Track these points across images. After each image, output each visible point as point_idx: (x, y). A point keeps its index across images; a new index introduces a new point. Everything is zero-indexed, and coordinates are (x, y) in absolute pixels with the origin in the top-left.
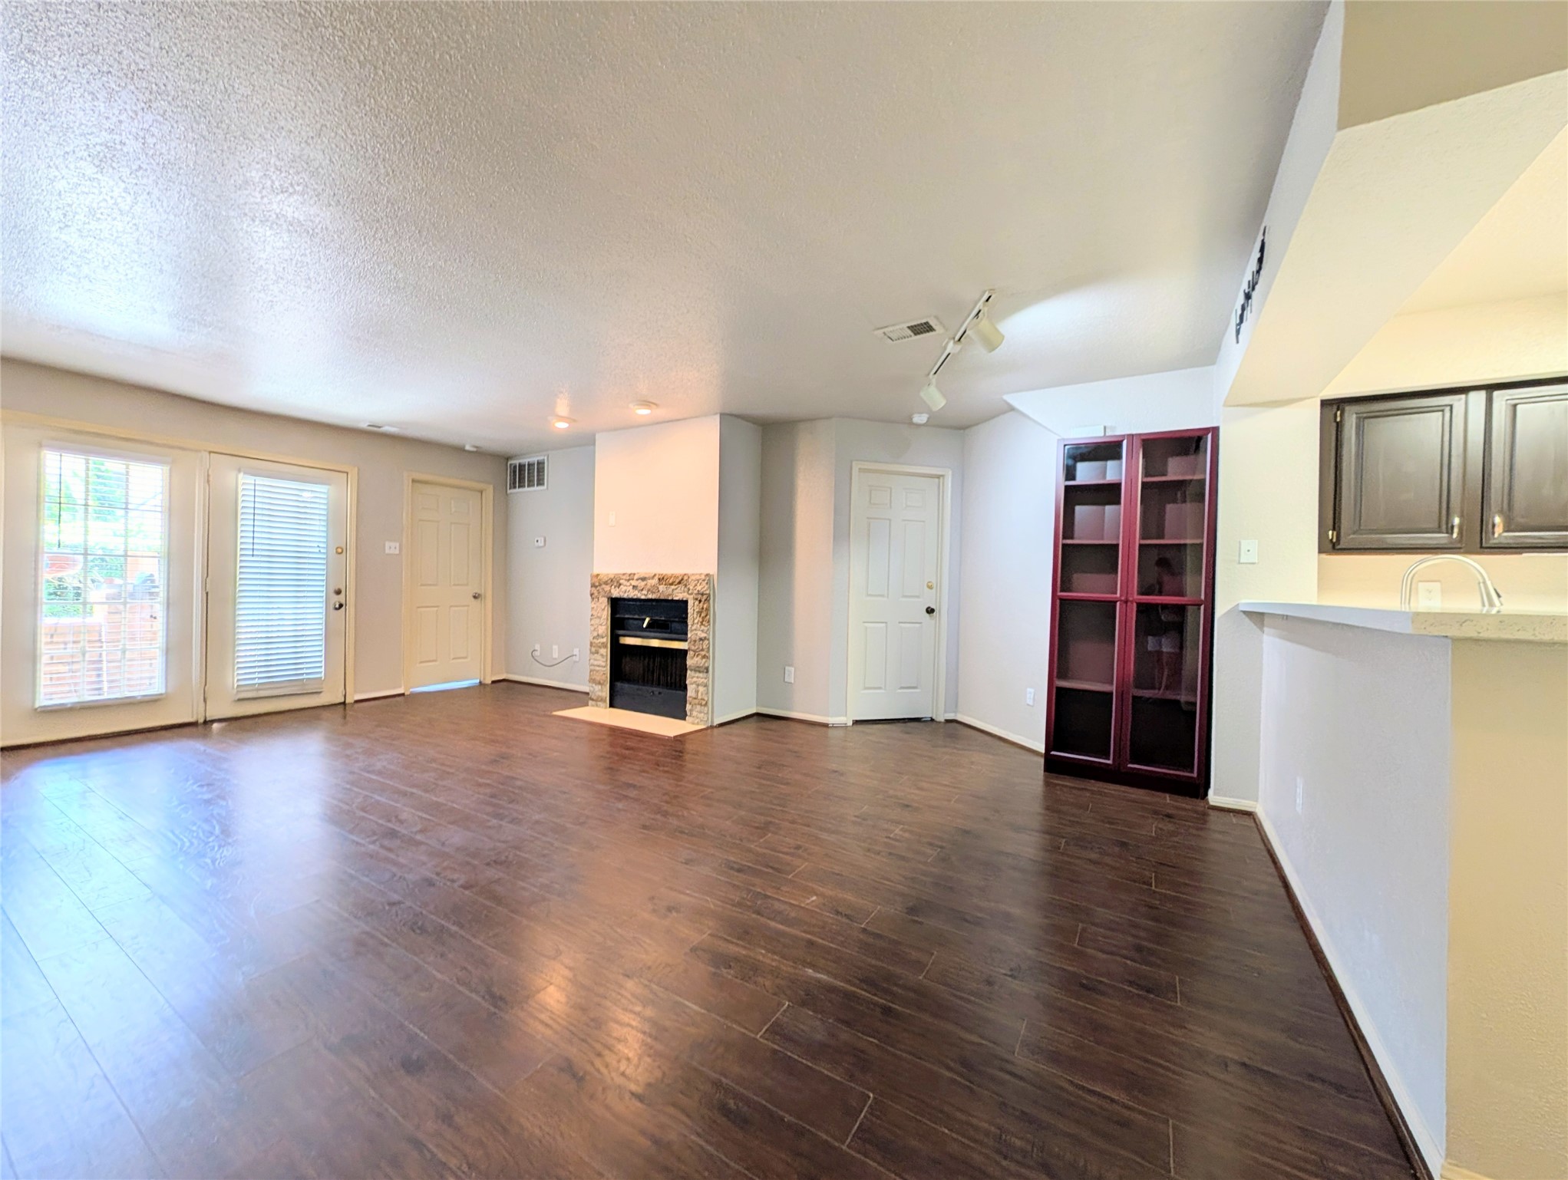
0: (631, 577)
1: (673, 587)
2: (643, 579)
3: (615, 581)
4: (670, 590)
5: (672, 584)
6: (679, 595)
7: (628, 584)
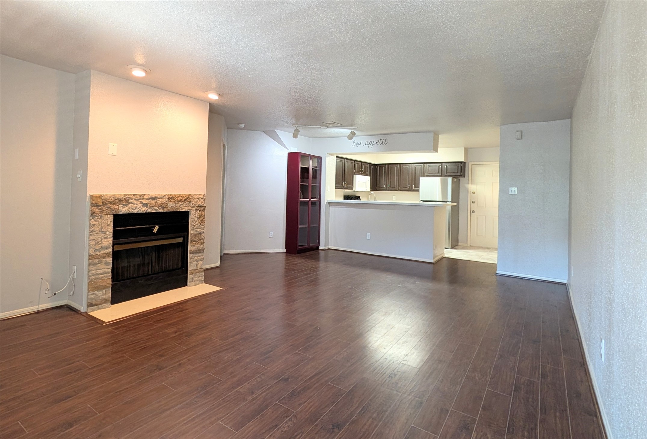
0: (142, 196)
1: (180, 203)
2: (154, 199)
3: (120, 201)
4: (178, 205)
5: (179, 201)
6: (184, 208)
7: (138, 202)
